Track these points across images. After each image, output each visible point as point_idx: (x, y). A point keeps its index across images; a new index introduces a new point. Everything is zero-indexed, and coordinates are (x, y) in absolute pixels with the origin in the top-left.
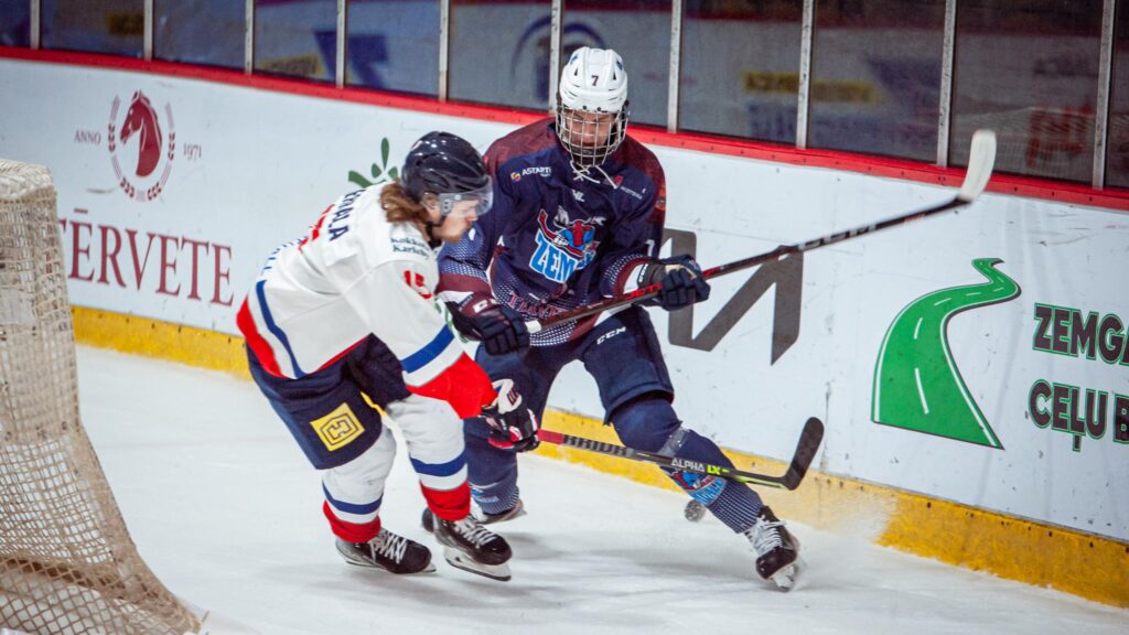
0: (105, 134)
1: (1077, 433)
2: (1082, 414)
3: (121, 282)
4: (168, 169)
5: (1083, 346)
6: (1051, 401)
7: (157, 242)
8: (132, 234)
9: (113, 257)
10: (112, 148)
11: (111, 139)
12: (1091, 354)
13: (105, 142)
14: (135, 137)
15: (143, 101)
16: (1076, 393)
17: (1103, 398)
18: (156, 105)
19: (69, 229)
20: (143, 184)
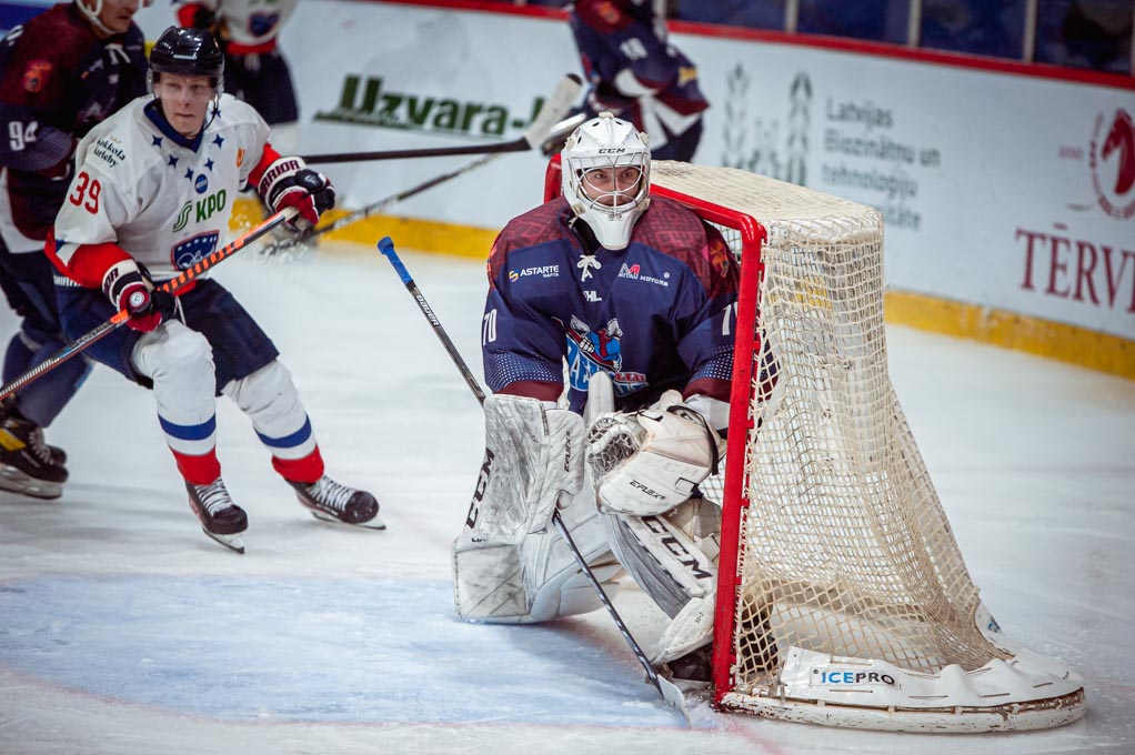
0: (1086, 149)
3: (1094, 299)
7: (1131, 260)
8: (1107, 252)
9: (1089, 275)
10: (1093, 165)
11: (1093, 155)
13: (1087, 158)
14: (1116, 155)
15: (1126, 120)
19: (1049, 243)
20: (1120, 202)
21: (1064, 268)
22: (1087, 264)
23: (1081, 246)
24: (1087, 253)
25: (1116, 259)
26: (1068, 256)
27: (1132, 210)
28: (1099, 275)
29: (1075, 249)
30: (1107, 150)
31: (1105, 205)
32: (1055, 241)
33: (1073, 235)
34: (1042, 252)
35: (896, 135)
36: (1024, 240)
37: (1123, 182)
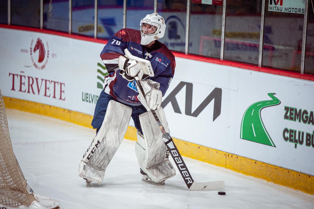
0: (29, 50)
1: (296, 143)
2: (297, 138)
3: (34, 93)
4: (47, 60)
5: (297, 119)
6: (289, 134)
7: (44, 82)
8: (37, 79)
9: (32, 86)
10: (31, 54)
11: (31, 51)
12: (300, 121)
13: (29, 52)
14: (38, 51)
15: (40, 41)
16: (295, 132)
17: (303, 133)
18: (44, 42)
19: (19, 77)
20: (40, 65)
21: (24, 84)
22: (31, 83)
23: (29, 78)
24: (31, 79)
26: (25, 80)
27: (43, 67)
28: (35, 86)
29: (27, 79)
30: (35, 50)
32: (21, 76)
34: (17, 80)
36: (11, 76)
37: (41, 59)
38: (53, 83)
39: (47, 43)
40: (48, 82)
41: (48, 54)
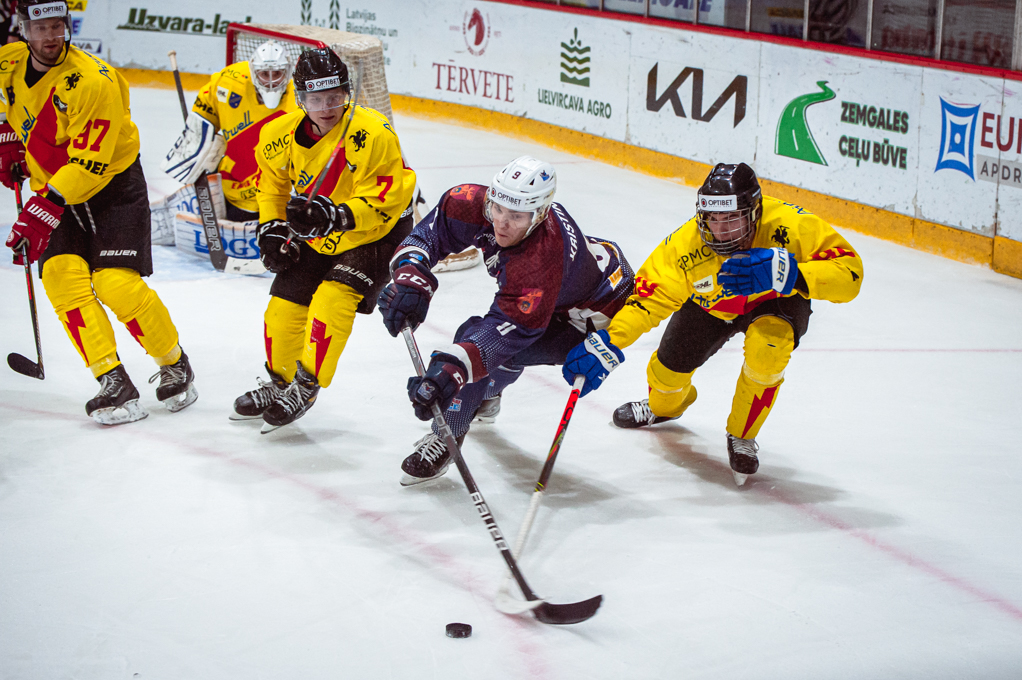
0: (461, 26)
1: (858, 159)
2: (860, 151)
3: (468, 92)
4: (487, 42)
5: (861, 120)
6: (848, 144)
7: (483, 74)
8: (472, 71)
9: (465, 81)
10: (465, 33)
11: (464, 29)
12: (864, 124)
14: (474, 28)
15: (477, 12)
16: (858, 141)
17: (869, 143)
18: (483, 14)
19: (447, 68)
20: (477, 49)
21: (454, 79)
22: (464, 76)
23: (461, 69)
24: (464, 71)
25: (476, 73)
26: (455, 73)
27: (482, 52)
28: (469, 81)
29: (459, 70)
30: (470, 26)
31: (471, 50)
32: (450, 67)
33: (458, 64)
34: (444, 72)
35: (377, 24)
36: (436, 67)
37: (478, 40)
38: (496, 76)
39: (488, 15)
40: (488, 75)
41: (489, 32)
